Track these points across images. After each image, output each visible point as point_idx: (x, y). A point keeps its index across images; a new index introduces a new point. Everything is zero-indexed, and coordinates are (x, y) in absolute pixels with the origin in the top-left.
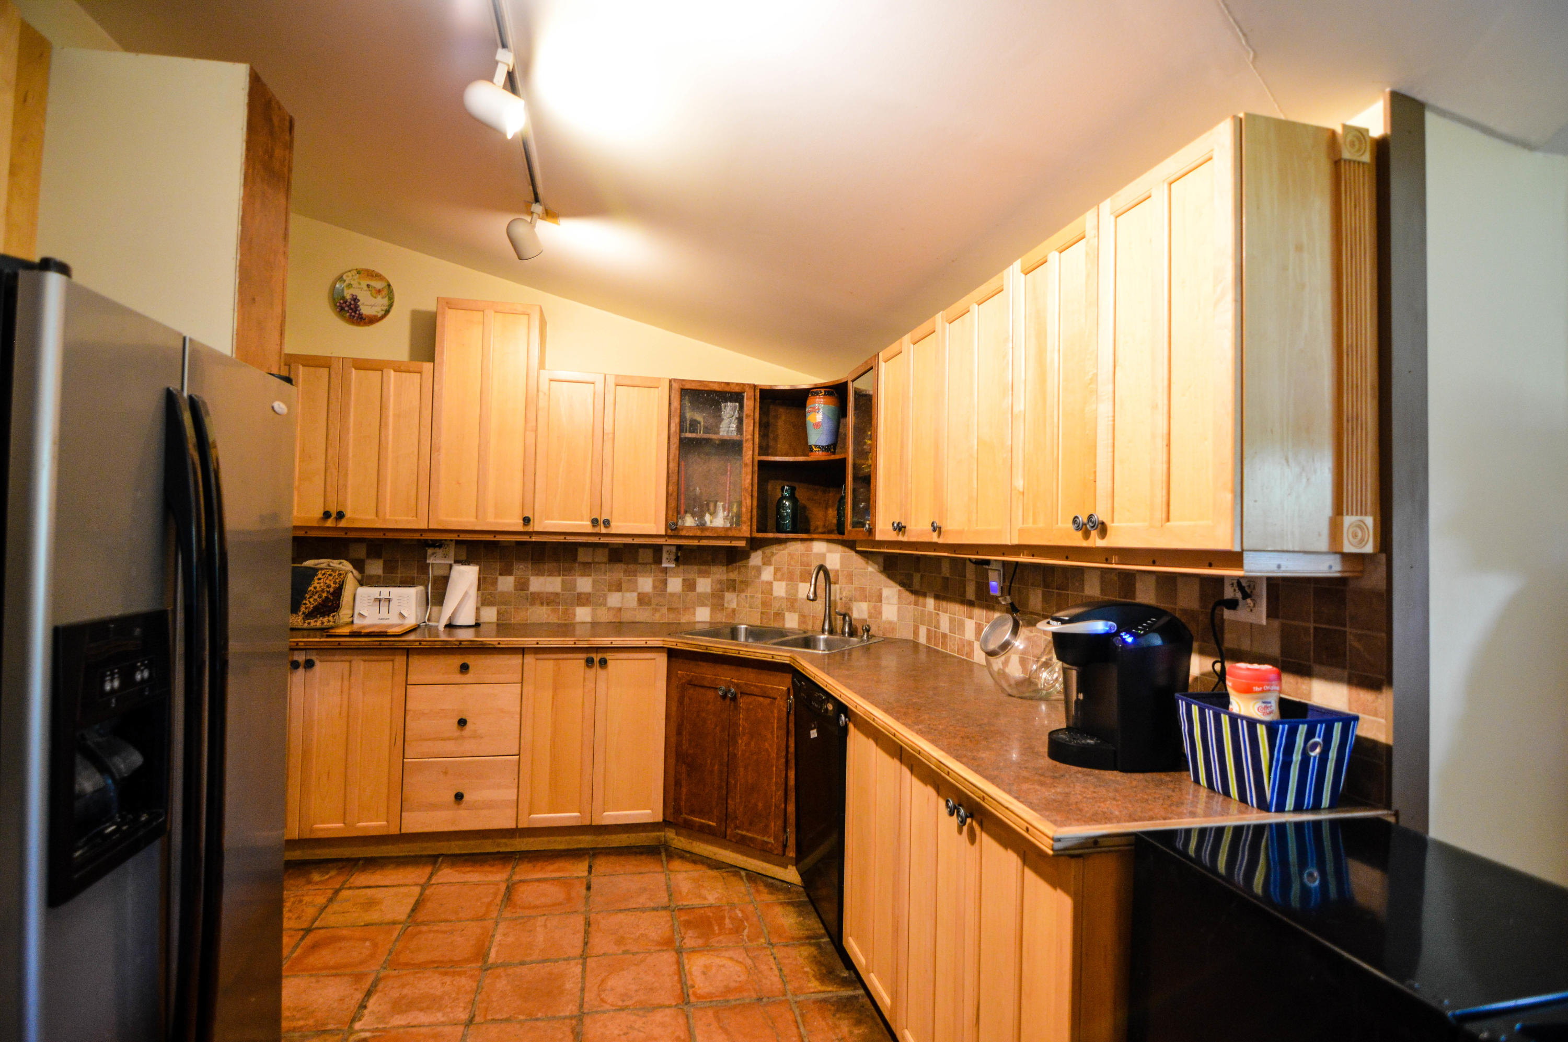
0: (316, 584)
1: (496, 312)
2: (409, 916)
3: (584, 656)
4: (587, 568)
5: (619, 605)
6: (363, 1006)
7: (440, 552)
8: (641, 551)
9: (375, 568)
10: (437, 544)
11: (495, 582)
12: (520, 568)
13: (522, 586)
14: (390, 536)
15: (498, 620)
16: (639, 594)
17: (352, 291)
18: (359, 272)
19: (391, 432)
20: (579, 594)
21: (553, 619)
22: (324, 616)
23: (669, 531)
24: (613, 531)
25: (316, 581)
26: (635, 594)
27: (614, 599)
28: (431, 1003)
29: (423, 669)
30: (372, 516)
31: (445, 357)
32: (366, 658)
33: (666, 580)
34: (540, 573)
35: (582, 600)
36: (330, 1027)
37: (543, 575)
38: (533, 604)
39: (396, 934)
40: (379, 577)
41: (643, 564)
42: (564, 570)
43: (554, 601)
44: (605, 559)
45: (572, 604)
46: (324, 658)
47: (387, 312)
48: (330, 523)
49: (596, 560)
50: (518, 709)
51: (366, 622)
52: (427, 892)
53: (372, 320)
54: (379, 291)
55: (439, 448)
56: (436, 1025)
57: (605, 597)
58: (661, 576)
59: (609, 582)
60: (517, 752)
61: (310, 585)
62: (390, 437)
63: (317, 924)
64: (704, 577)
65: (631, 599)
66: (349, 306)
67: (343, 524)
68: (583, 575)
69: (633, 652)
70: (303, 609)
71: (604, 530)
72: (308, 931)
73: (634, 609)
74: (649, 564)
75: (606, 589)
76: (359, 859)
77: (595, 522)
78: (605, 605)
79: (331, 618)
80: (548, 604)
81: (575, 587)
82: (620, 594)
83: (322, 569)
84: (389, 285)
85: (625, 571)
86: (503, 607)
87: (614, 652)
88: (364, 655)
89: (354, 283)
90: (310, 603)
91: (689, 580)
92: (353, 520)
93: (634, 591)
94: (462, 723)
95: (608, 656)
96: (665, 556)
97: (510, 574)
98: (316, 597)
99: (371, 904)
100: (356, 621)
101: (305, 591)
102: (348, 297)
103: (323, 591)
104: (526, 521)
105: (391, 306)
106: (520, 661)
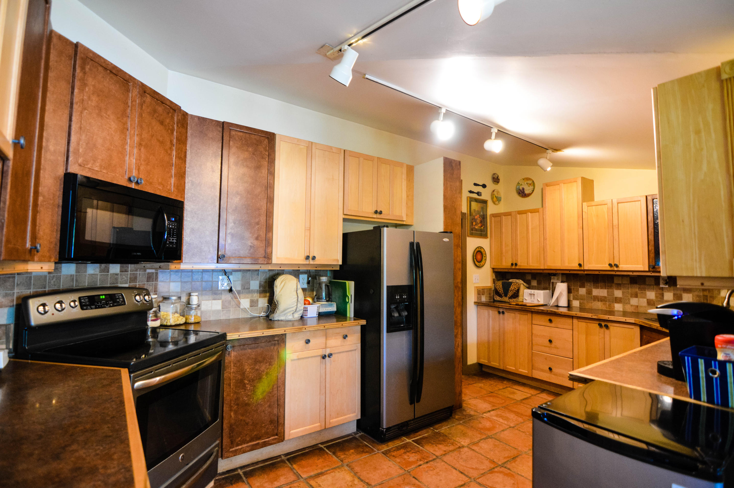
0: (512, 288)
1: (564, 184)
2: (521, 400)
3: (598, 322)
4: (619, 286)
5: (637, 304)
6: (489, 411)
7: (556, 277)
8: (647, 279)
9: (534, 283)
10: (555, 275)
11: (578, 291)
12: (588, 285)
13: (589, 292)
14: (538, 271)
15: (580, 306)
16: (647, 300)
17: (522, 186)
18: (523, 179)
19: (530, 234)
20: (616, 298)
21: (604, 308)
22: (514, 299)
23: (651, 269)
24: (620, 269)
25: (512, 287)
26: (645, 300)
27: (634, 301)
28: (507, 419)
29: (538, 319)
30: (526, 265)
31: (547, 205)
32: (520, 313)
33: (663, 294)
34: (597, 287)
35: (618, 300)
36: (478, 411)
37: (599, 289)
38: (594, 300)
39: (513, 402)
40: (536, 286)
41: (649, 285)
42: (608, 286)
43: (604, 300)
44: (629, 282)
45: (613, 302)
46: (508, 311)
47: (533, 191)
48: (513, 267)
49: (624, 283)
50: (572, 340)
51: (527, 302)
52: (532, 397)
53: (529, 195)
54: (530, 184)
55: (546, 239)
56: (503, 423)
57: (629, 299)
58: (660, 292)
59: (631, 293)
60: (572, 357)
61: (510, 288)
62: (530, 236)
63: (495, 392)
64: (687, 293)
65: (643, 302)
66: (521, 192)
67: (517, 267)
68: (617, 289)
69: (623, 324)
70: (508, 296)
71: (615, 269)
72: (492, 392)
73: (645, 307)
74: (652, 285)
75: (629, 296)
76: (520, 382)
77: (610, 265)
78: (629, 304)
79: (516, 299)
80: (601, 301)
81: (614, 294)
82: (637, 299)
83: (513, 283)
84: (533, 181)
85: (639, 288)
86: (582, 301)
87: (612, 323)
88: (519, 312)
89: (523, 184)
90: (510, 294)
91: (677, 294)
92: (520, 266)
93: (645, 298)
94: (550, 341)
95: (609, 324)
96: (661, 282)
97: (584, 287)
98: (512, 292)
99: (514, 393)
100: (524, 301)
101: (509, 290)
102: (521, 189)
103: (513, 290)
104: (580, 265)
105: (534, 189)
106: (572, 321)
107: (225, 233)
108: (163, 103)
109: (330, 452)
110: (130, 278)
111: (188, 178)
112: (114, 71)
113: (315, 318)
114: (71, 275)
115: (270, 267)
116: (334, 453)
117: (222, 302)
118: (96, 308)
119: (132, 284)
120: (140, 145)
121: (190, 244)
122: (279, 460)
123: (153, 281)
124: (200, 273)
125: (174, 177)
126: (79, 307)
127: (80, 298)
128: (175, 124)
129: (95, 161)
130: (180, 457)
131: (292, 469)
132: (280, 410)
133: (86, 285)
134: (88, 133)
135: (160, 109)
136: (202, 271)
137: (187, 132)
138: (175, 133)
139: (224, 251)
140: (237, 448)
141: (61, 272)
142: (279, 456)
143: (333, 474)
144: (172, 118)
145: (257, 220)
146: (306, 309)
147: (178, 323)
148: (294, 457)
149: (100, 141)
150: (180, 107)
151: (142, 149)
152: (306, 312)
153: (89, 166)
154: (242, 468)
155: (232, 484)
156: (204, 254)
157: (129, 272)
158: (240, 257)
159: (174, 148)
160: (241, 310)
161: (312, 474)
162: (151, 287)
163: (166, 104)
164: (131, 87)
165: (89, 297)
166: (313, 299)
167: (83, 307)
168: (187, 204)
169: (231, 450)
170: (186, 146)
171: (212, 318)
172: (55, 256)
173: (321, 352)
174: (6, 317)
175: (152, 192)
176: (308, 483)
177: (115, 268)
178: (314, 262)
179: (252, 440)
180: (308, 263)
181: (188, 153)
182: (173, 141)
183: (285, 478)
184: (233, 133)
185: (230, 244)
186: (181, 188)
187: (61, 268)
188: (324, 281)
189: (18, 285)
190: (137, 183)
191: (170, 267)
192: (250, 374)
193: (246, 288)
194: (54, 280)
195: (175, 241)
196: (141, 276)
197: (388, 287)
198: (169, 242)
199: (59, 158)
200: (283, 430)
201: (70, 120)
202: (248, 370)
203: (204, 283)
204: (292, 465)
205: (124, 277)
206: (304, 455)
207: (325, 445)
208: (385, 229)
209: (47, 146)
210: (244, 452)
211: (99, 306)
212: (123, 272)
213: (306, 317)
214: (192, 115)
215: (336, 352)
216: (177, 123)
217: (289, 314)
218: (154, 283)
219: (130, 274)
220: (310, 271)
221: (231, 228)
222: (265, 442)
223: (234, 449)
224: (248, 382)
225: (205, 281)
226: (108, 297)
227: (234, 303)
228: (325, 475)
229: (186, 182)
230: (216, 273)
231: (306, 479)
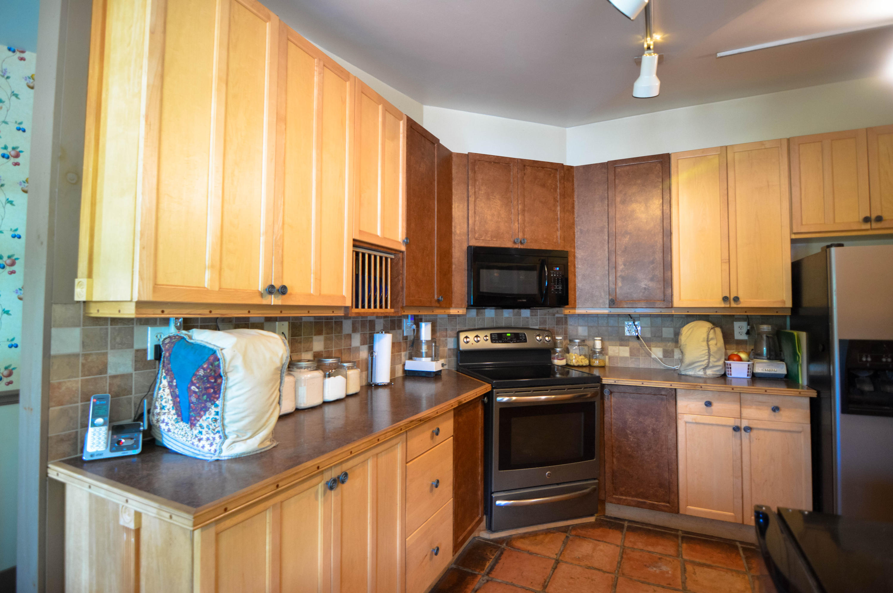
107: (614, 276)
108: (543, 168)
109: (744, 554)
110: (540, 322)
111: (577, 227)
112: (497, 161)
113: (746, 381)
114: (492, 318)
115: (673, 311)
116: (747, 558)
117: (630, 349)
118: (502, 343)
119: (542, 327)
120: (524, 211)
121: (581, 290)
122: (673, 532)
123: (563, 325)
124: (605, 318)
125: (560, 229)
126: (489, 340)
127: (491, 335)
128: (557, 181)
129: (487, 234)
130: (547, 474)
131: (678, 546)
132: (671, 476)
133: (503, 325)
134: (481, 215)
135: (541, 174)
136: (607, 316)
137: (573, 185)
138: (558, 190)
139: (614, 294)
140: (621, 497)
141: (485, 315)
142: (677, 530)
143: (723, 573)
144: (555, 177)
145: (651, 259)
146: (729, 366)
147: (581, 364)
148: (692, 538)
149: (489, 217)
150: (563, 164)
151: (526, 214)
152: (729, 369)
153: (483, 238)
154: (630, 521)
155: (610, 528)
156: (596, 299)
157: (539, 317)
158: (633, 300)
159: (558, 204)
160: (652, 360)
161: (697, 560)
162: (561, 330)
163: (547, 168)
164: (512, 167)
165: (498, 334)
166: (749, 355)
167: (493, 340)
168: (578, 252)
169: (614, 496)
170: (573, 198)
171: (620, 365)
172: (465, 303)
173: (732, 422)
174: (453, 344)
175: (537, 248)
176: (684, 565)
177: (526, 313)
178: (737, 304)
179: (637, 496)
180: (728, 306)
181: (576, 203)
182: (557, 197)
183: (663, 549)
184: (618, 170)
185: (621, 287)
186: (570, 239)
187: (484, 312)
188: (765, 330)
189: (458, 323)
190: (521, 243)
191: (563, 312)
192: (633, 425)
193: (657, 335)
194: (481, 320)
195: (560, 288)
196: (550, 320)
197: (841, 342)
198: (554, 289)
199: (463, 237)
200: (676, 501)
201: (468, 209)
202: (630, 420)
203: (609, 328)
204: (682, 543)
205: (534, 320)
206: (705, 542)
207: (743, 546)
208: (833, 249)
209: (455, 231)
210: (629, 505)
211: (505, 341)
212: (533, 316)
213: (730, 376)
214: (577, 167)
215: (759, 427)
216: (560, 180)
217: (698, 369)
218: (564, 326)
219: (540, 318)
220: (749, 317)
221: (621, 271)
222: (653, 504)
223: (617, 497)
224: (630, 433)
225: (611, 327)
226: (513, 334)
227: (644, 351)
228: (712, 569)
229: (576, 231)
230: (621, 319)
231: (685, 561)
